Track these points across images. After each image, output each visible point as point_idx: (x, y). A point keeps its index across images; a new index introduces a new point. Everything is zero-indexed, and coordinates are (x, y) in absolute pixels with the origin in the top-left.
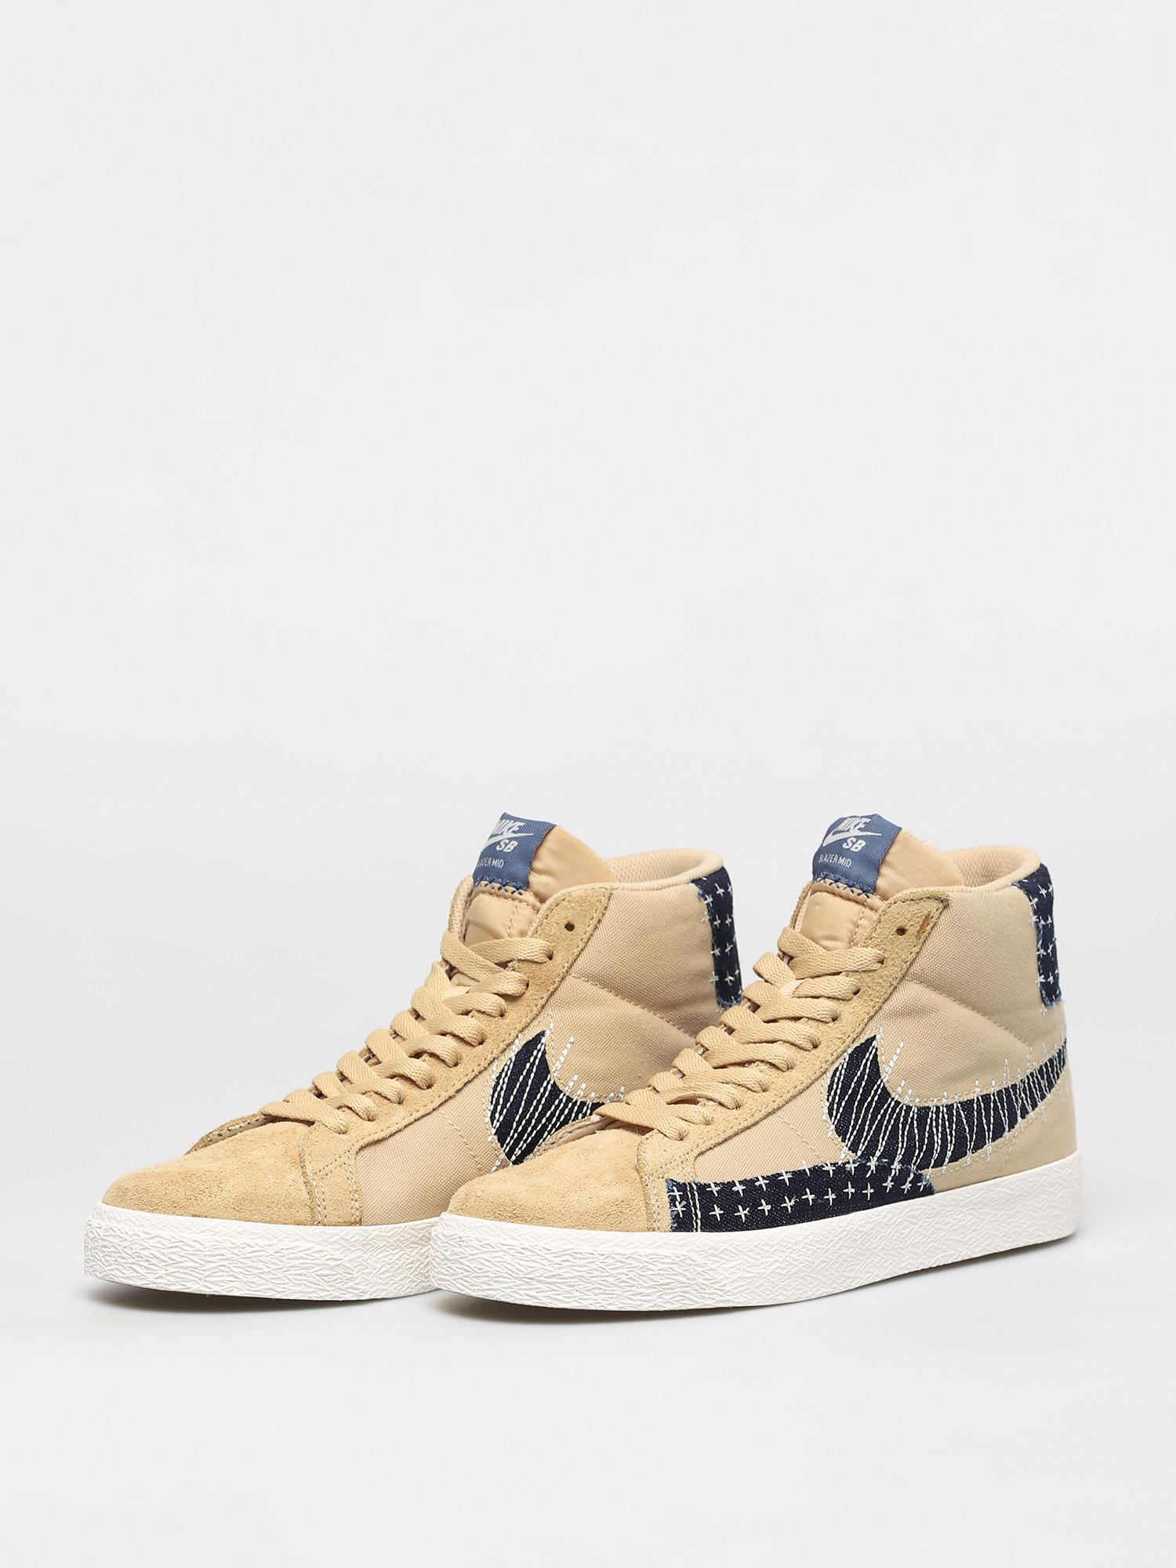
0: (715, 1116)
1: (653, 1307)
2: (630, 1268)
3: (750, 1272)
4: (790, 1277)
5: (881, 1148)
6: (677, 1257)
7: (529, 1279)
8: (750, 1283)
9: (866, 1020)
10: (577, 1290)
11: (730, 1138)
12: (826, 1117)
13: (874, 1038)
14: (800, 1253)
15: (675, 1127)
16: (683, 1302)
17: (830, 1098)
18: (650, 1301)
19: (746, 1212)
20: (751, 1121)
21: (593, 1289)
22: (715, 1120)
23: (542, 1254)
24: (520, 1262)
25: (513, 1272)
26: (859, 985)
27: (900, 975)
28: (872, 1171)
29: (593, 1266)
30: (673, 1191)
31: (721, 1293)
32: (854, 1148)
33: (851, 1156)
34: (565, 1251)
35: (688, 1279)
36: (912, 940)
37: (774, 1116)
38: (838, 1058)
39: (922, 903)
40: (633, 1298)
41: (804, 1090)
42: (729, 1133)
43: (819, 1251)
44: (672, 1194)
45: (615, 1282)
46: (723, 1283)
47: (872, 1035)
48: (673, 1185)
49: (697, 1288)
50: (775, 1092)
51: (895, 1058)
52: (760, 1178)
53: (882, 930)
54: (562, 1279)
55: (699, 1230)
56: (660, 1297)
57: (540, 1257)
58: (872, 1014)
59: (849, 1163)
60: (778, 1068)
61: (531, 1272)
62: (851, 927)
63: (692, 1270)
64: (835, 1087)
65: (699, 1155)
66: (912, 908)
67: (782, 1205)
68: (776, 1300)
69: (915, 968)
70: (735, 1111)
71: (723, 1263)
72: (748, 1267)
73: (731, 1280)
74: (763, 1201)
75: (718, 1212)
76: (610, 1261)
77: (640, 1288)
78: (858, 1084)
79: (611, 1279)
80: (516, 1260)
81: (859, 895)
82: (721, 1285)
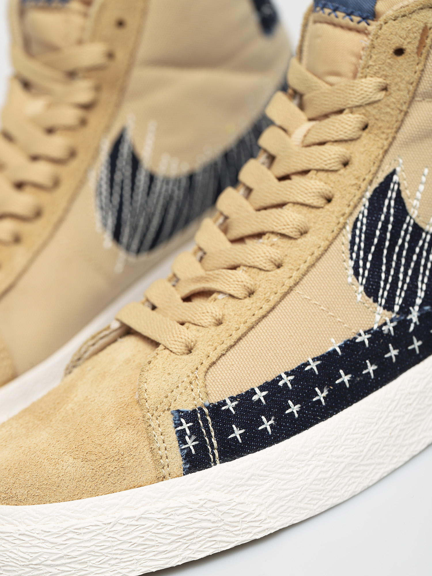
0: (226, 312)
1: (181, 561)
2: (144, 529)
3: (287, 490)
4: (338, 476)
5: (421, 294)
6: (194, 503)
7: (36, 565)
8: (290, 500)
9: (381, 156)
10: (91, 566)
11: (245, 334)
12: (351, 279)
13: (394, 173)
14: (343, 447)
15: (180, 340)
16: (214, 546)
17: (354, 255)
18: (177, 556)
19: (271, 422)
20: (266, 307)
21: (108, 560)
22: (225, 317)
23: (42, 537)
24: (21, 548)
25: (18, 560)
26: (365, 119)
27: (408, 97)
28: (415, 323)
29: (102, 538)
30: (181, 424)
31: (257, 524)
32: (389, 306)
33: (387, 316)
34: (65, 529)
35: (213, 522)
36: (412, 59)
37: (293, 293)
38: (356, 206)
39: (415, 16)
40: (157, 558)
41: (322, 255)
42: (243, 328)
43: (367, 435)
44: (179, 428)
45: (130, 548)
46: (256, 514)
47: (391, 170)
48: (180, 417)
49: (227, 527)
50: (290, 266)
51: (422, 187)
52: (284, 376)
53: (378, 56)
54: (70, 558)
55: (218, 461)
56: (187, 549)
57: (41, 541)
58: (385, 148)
59: (385, 324)
60: (290, 238)
61: (36, 558)
62: (354, 60)
63: (215, 513)
64: (357, 240)
65: (210, 366)
66: (404, 25)
67: (314, 400)
68: (327, 505)
69: (423, 87)
70: (247, 301)
71: (254, 490)
72: (283, 485)
73: (267, 504)
74: (290, 402)
75: (237, 433)
76: (118, 528)
77: (161, 546)
78: (384, 229)
79: (125, 546)
80: (17, 548)
81: (359, 22)
82: (254, 516)
